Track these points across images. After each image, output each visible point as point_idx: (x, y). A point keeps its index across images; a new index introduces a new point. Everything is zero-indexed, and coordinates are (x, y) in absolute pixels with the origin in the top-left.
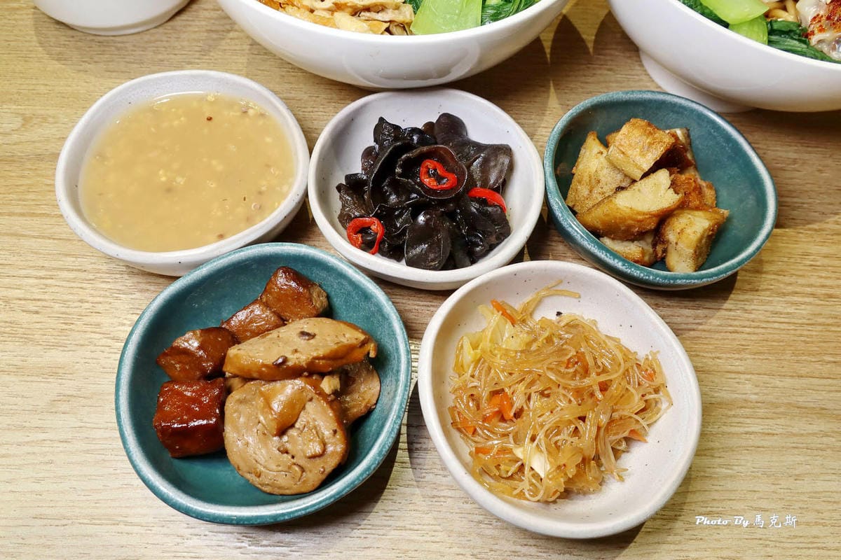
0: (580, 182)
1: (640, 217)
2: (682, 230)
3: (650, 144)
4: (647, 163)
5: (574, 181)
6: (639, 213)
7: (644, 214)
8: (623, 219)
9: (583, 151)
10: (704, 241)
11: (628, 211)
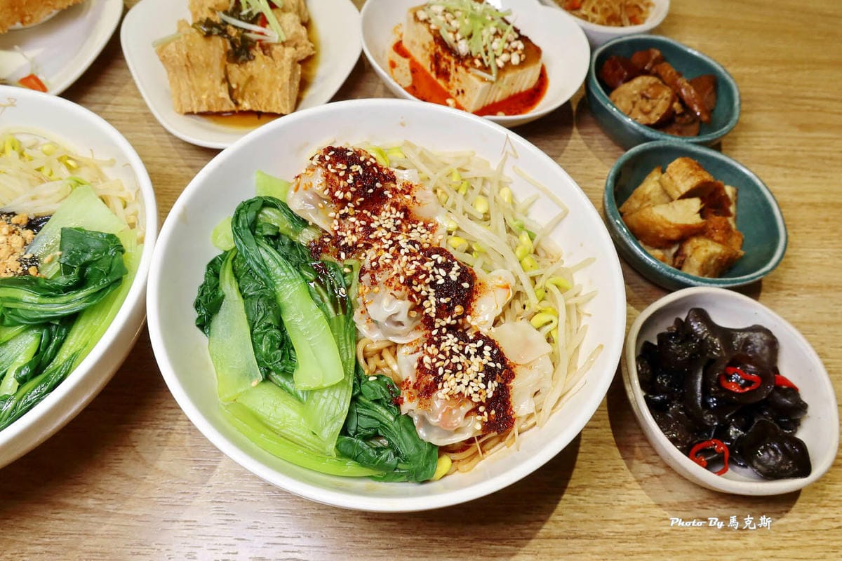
0: (635, 198)
1: (667, 226)
2: (698, 247)
3: (691, 175)
4: (685, 187)
5: (632, 196)
6: (667, 222)
7: (670, 224)
8: (654, 223)
9: (647, 178)
10: (712, 262)
11: (659, 218)
